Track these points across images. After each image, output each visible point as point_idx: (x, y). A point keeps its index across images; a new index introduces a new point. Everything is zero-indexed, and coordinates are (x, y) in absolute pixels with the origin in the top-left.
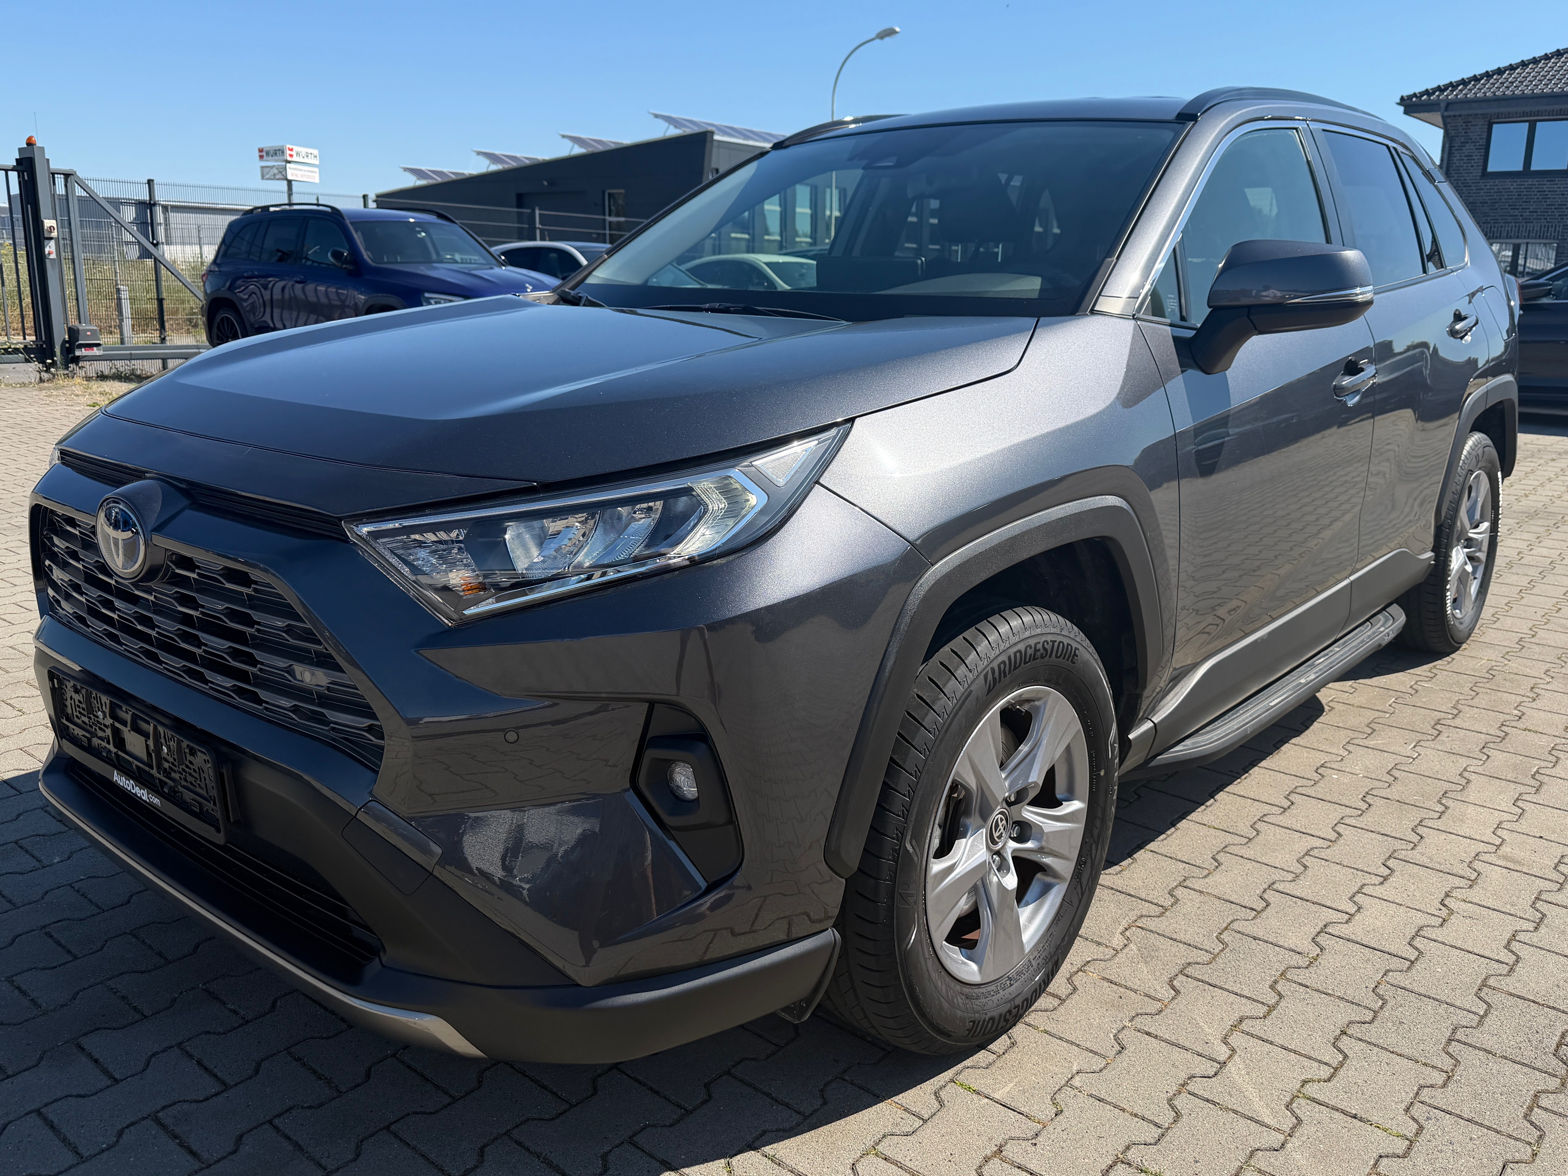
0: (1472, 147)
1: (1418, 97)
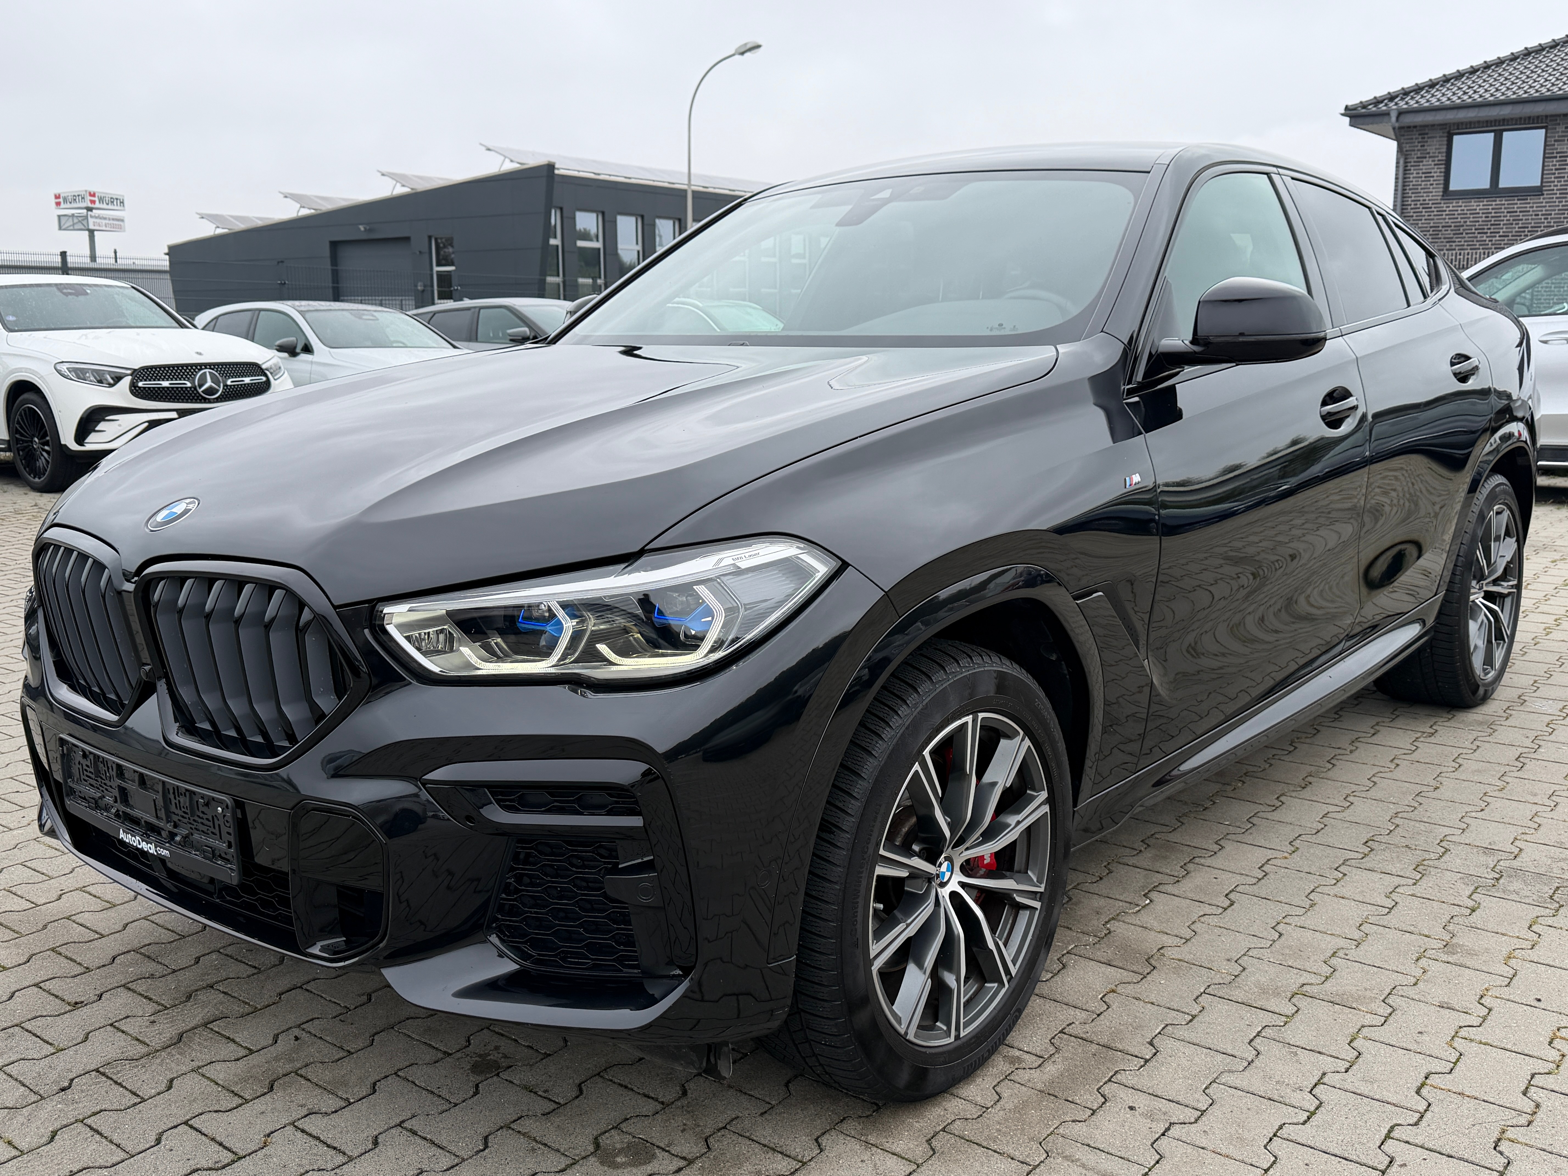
0: (1430, 162)
1: (1364, 107)
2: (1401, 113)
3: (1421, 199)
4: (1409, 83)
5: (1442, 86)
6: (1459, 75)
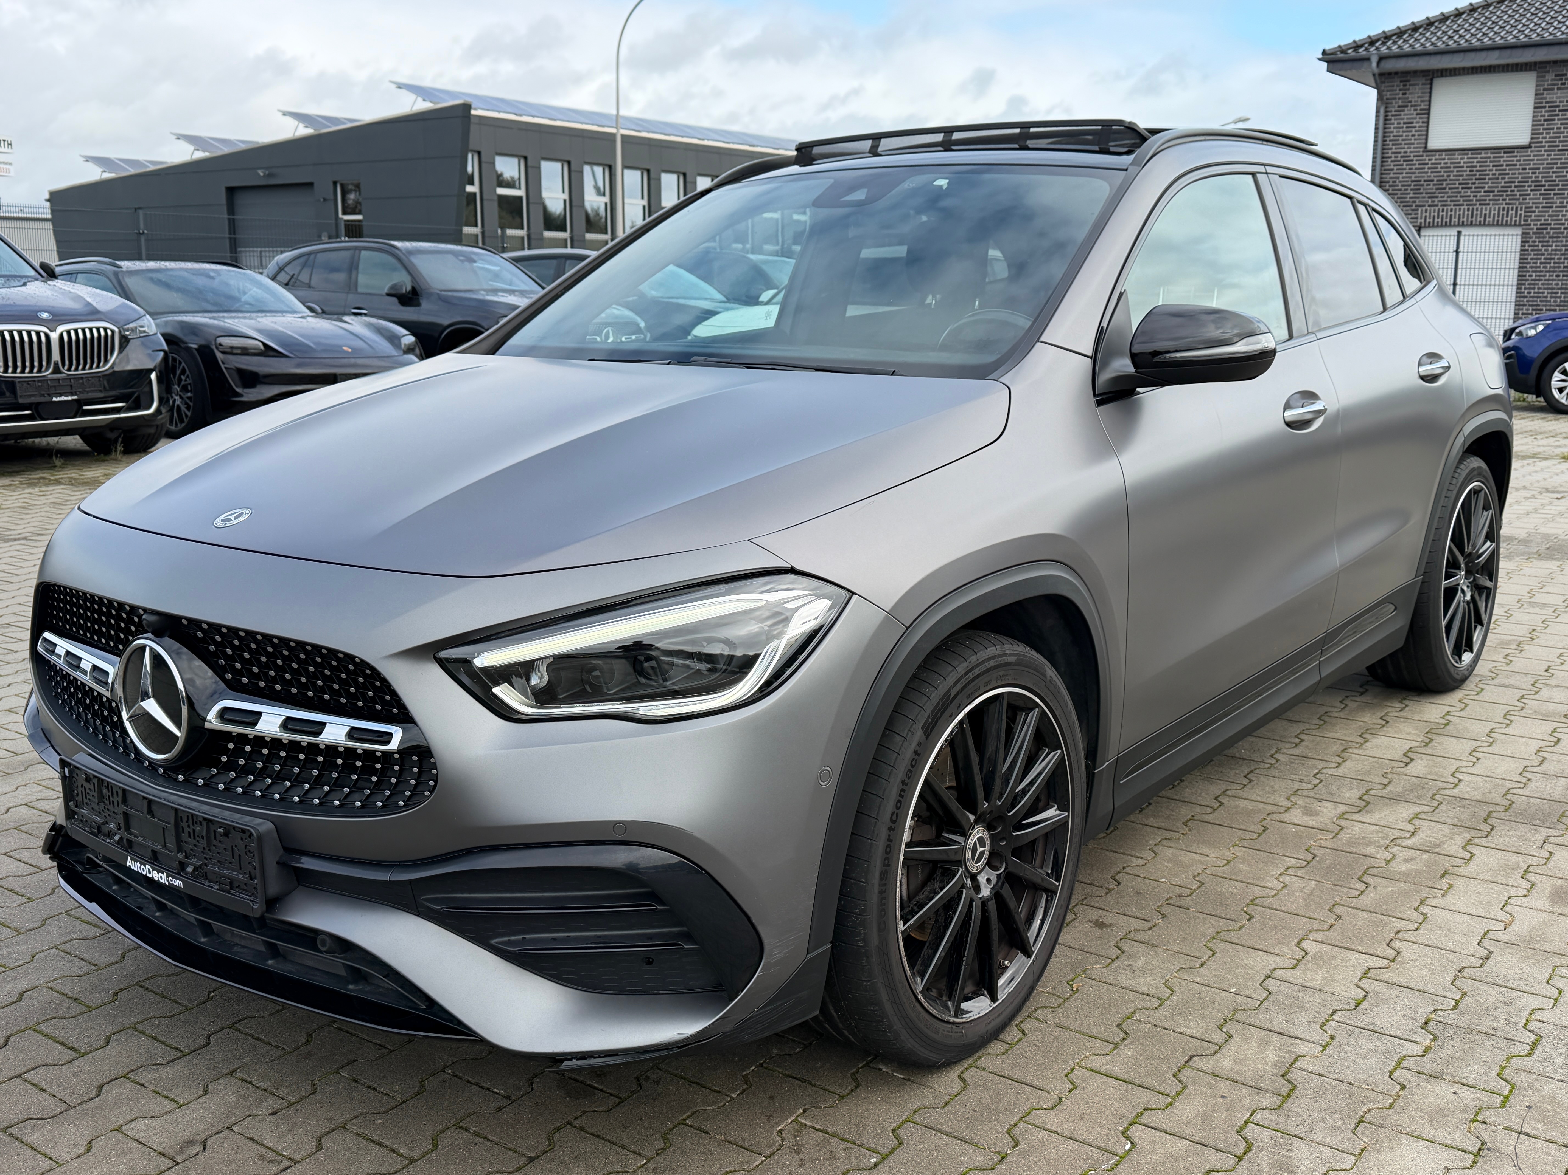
0: (1412, 112)
1: (1343, 52)
2: (1382, 59)
3: (1403, 151)
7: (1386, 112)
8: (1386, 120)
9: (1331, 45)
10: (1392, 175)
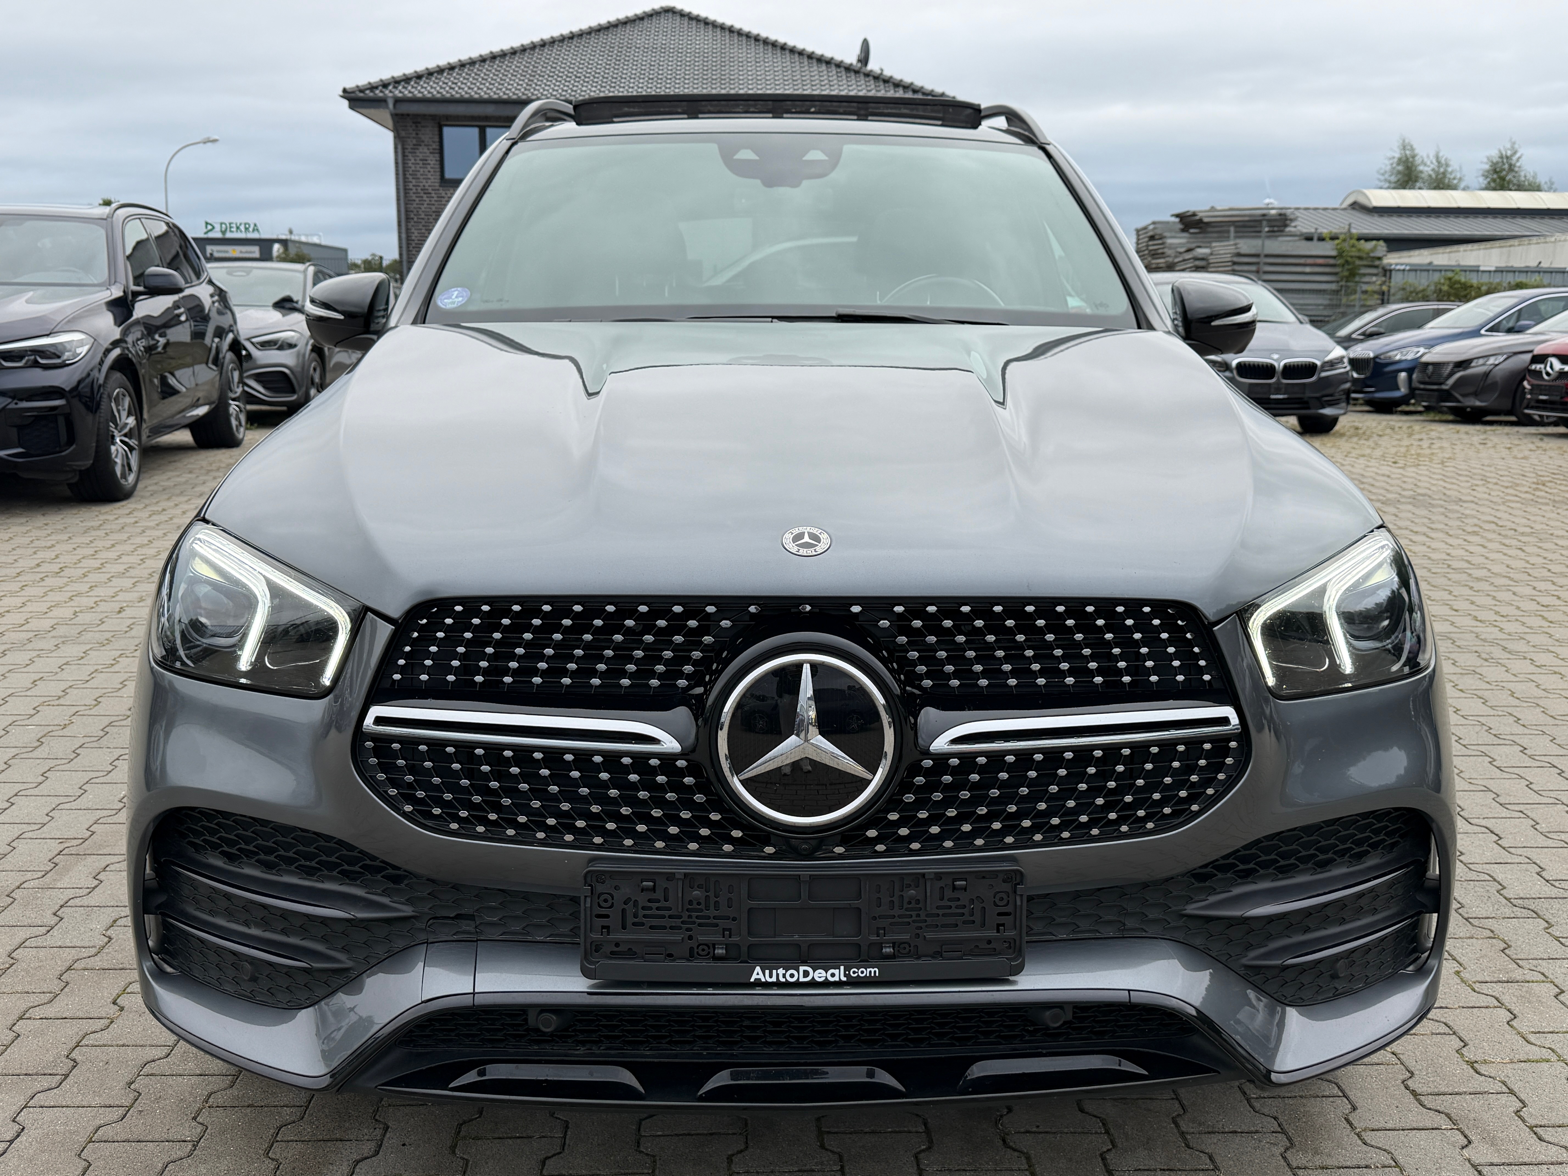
0: (426, 150)
1: (362, 91)
2: (397, 101)
3: (421, 184)
4: (398, 73)
5: (427, 78)
6: (440, 71)
7: (404, 149)
8: (404, 156)
9: (350, 85)
10: (415, 205)
